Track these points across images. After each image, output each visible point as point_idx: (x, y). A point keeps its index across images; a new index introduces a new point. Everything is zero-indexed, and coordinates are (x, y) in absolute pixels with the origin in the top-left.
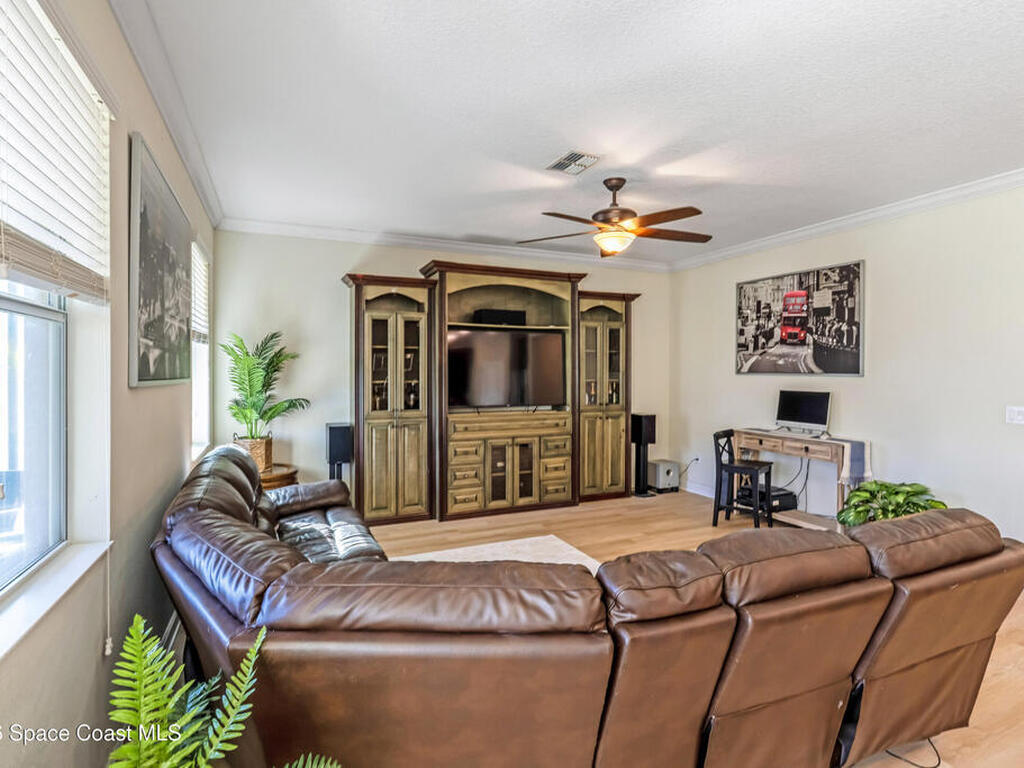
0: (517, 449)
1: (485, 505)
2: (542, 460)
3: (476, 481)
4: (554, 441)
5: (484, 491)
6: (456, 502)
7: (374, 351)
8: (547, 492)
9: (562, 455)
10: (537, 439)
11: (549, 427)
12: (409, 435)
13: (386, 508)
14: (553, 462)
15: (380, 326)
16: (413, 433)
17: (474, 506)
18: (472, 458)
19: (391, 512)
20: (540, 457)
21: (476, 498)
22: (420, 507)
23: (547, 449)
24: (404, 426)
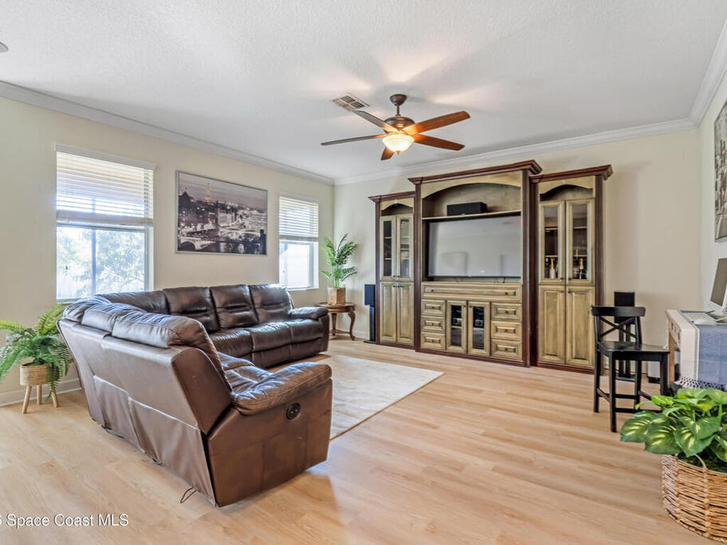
0: (471, 310)
1: (446, 349)
2: (493, 322)
3: (439, 329)
4: (505, 307)
5: (446, 336)
6: (426, 341)
7: (385, 240)
8: (497, 349)
9: (513, 320)
10: (488, 303)
11: (499, 295)
12: (403, 293)
13: (390, 336)
14: (502, 325)
15: (388, 226)
16: (405, 291)
17: (438, 346)
18: (438, 312)
19: (393, 339)
20: (491, 319)
21: (440, 341)
22: (409, 340)
23: (497, 313)
24: (401, 286)
